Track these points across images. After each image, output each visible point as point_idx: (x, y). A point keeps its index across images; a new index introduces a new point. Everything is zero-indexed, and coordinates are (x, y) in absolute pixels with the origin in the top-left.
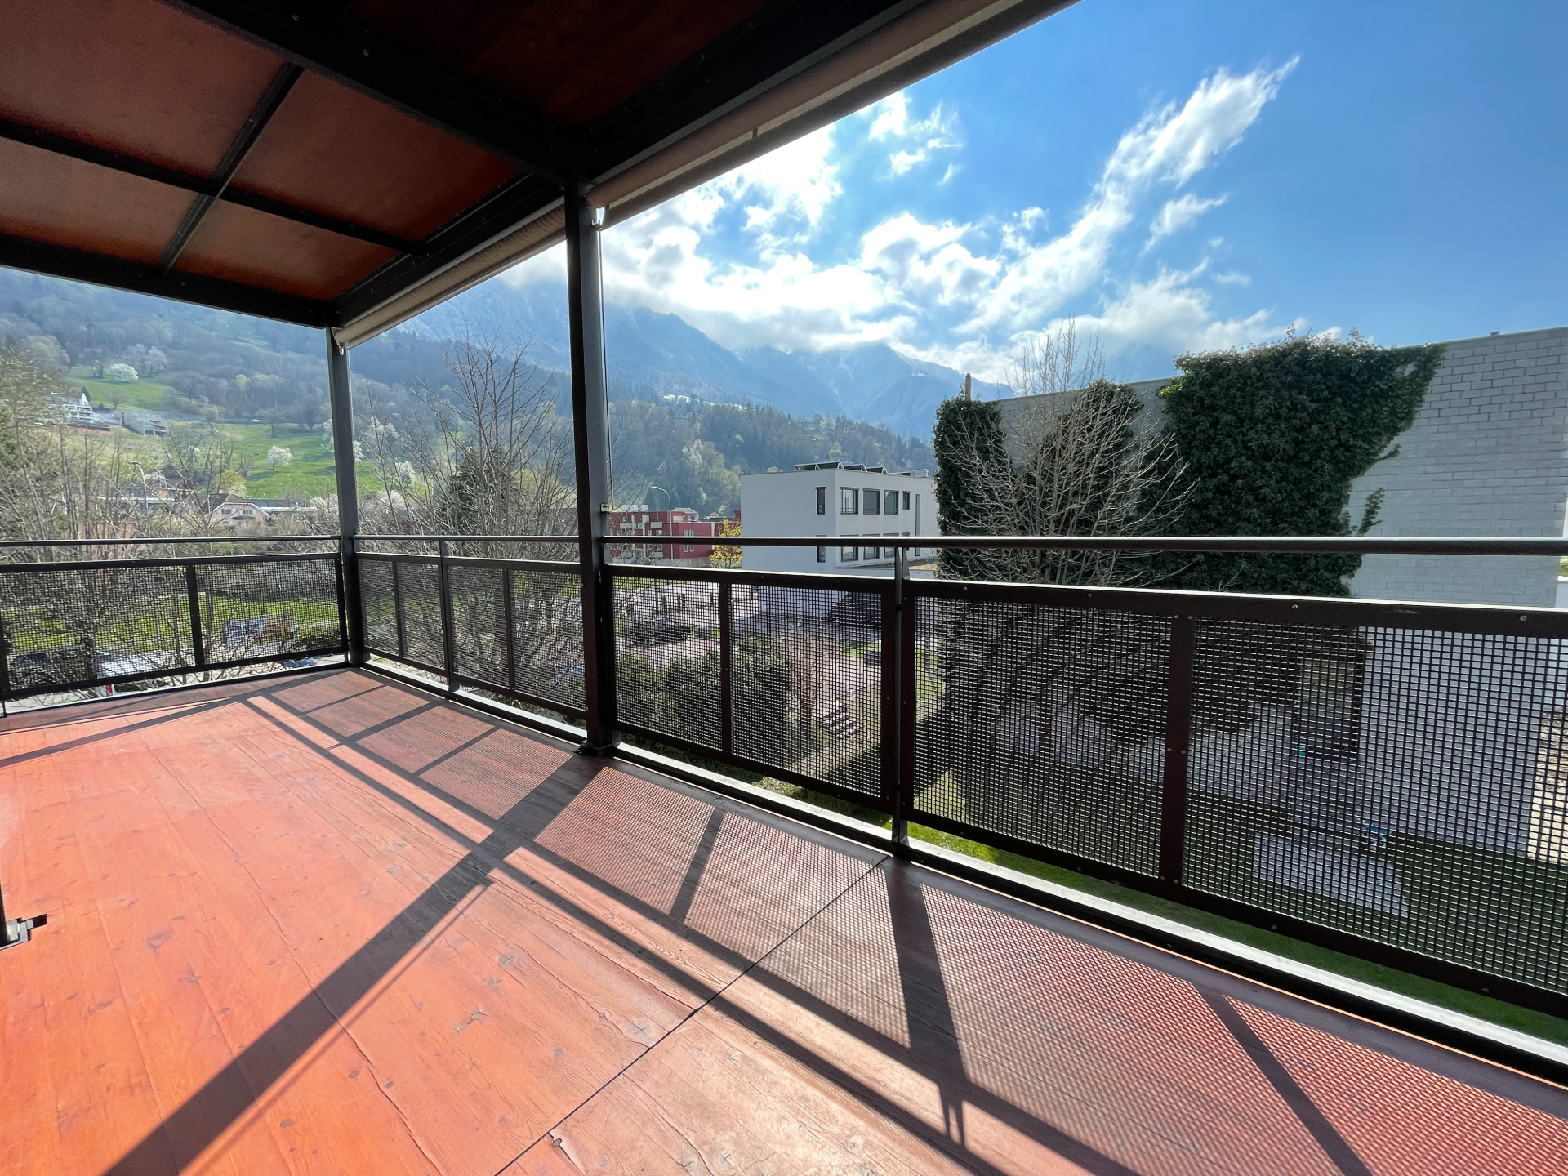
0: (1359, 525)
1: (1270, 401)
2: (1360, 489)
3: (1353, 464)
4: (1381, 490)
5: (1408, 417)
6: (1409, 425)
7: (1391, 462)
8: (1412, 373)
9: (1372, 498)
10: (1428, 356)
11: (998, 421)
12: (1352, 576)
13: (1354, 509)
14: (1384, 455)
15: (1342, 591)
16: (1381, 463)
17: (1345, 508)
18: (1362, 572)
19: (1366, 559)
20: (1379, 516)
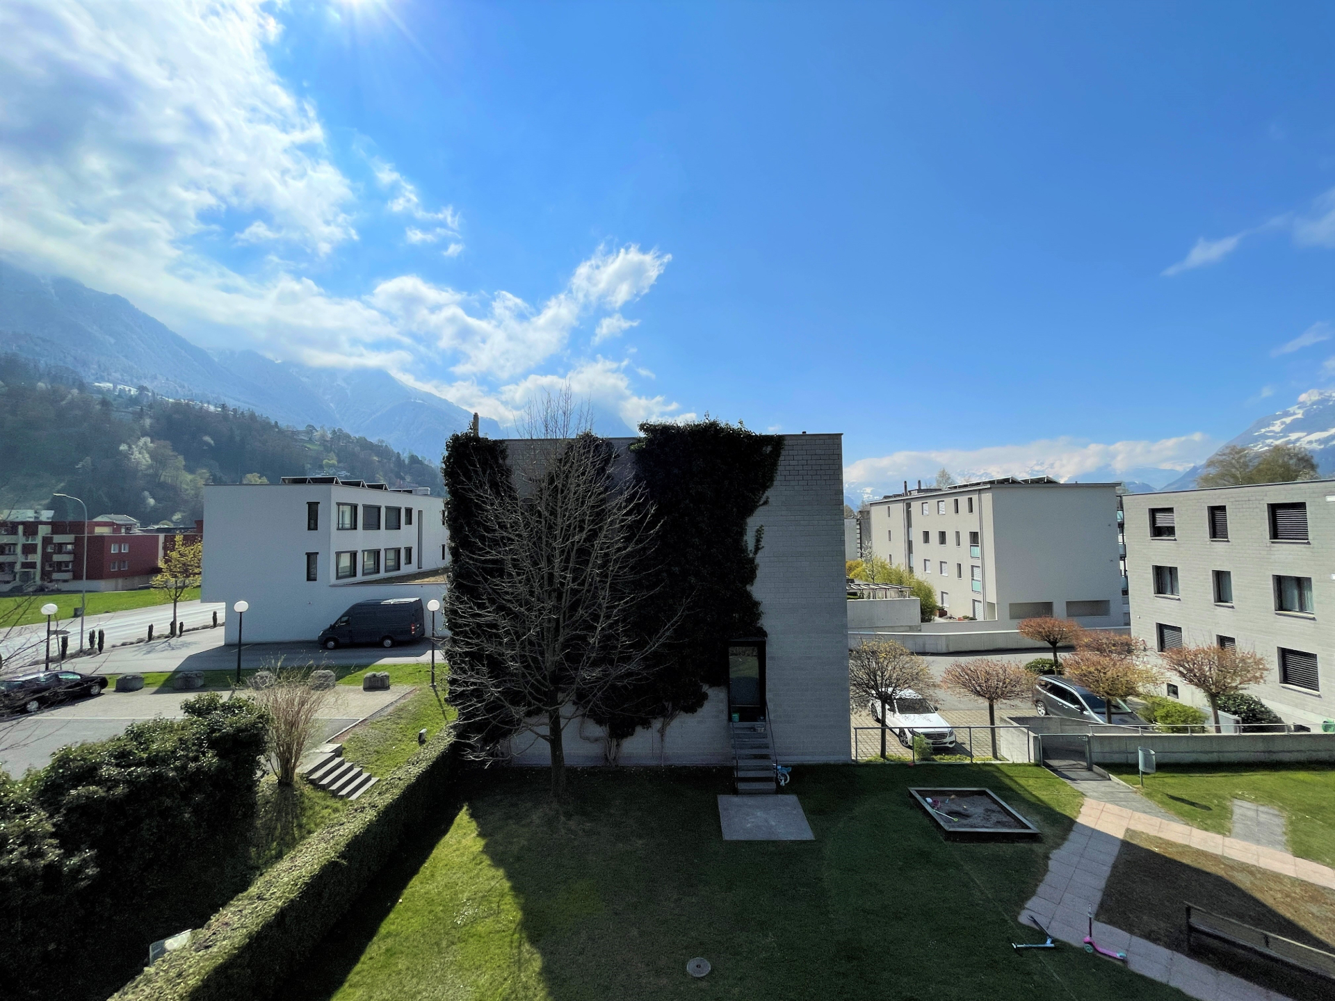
0: (753, 550)
2: (753, 523)
3: (749, 509)
4: (762, 526)
5: (771, 480)
6: (772, 485)
7: (764, 507)
8: (771, 452)
9: (758, 531)
10: (777, 442)
11: (504, 458)
12: (752, 585)
13: (750, 539)
14: (761, 502)
15: (748, 596)
16: (761, 508)
17: (745, 538)
18: (757, 582)
19: (758, 573)
20: (762, 544)
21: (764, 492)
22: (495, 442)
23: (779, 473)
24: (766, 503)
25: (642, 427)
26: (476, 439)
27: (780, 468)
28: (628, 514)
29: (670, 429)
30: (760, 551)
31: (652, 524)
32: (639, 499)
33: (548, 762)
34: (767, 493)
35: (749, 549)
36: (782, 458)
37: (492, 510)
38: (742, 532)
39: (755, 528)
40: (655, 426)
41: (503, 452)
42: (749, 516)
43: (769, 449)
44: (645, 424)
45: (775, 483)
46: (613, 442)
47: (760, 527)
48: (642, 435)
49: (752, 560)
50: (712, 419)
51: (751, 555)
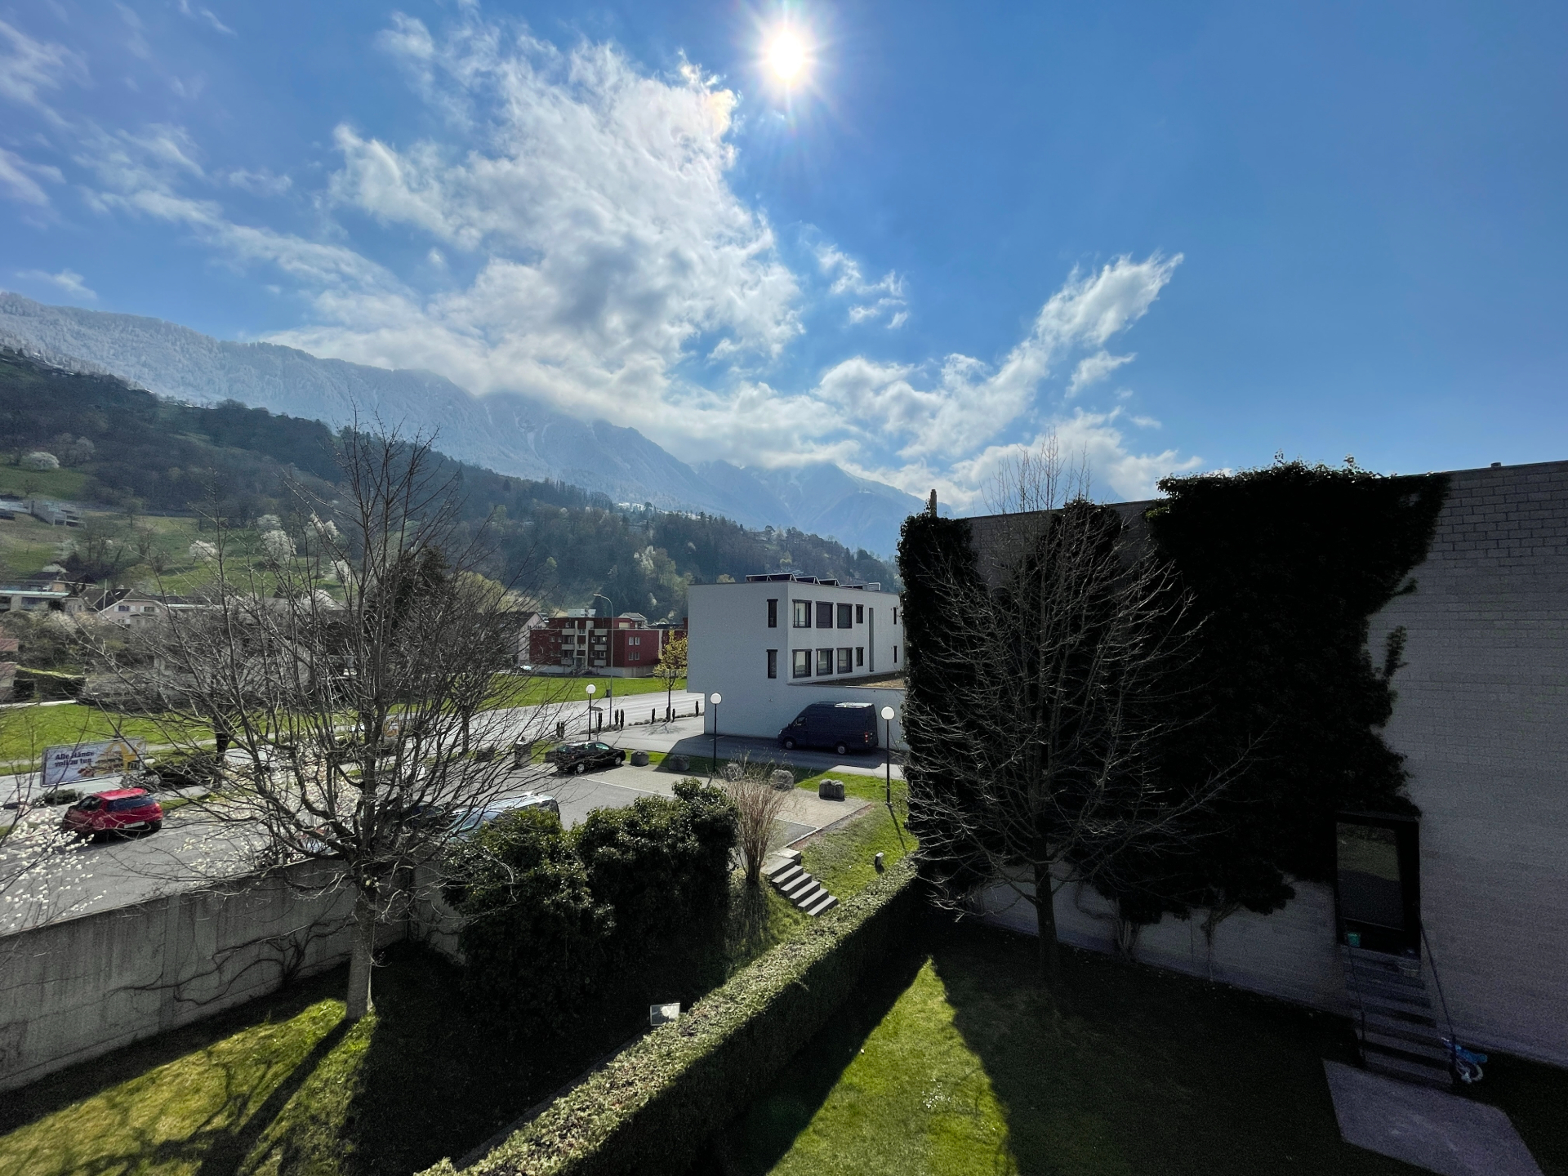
0: (1384, 668)
2: (1379, 626)
4: (1402, 628)
5: (1422, 550)
6: (1423, 558)
7: (1406, 596)
8: (1418, 504)
9: (1392, 637)
10: (1433, 488)
11: (969, 539)
12: (1383, 725)
13: (1375, 650)
14: (1399, 589)
15: (1377, 743)
16: (1396, 598)
17: (1365, 648)
18: (1394, 721)
19: (1396, 707)
20: (1404, 656)
21: (1403, 572)
22: (958, 521)
23: (1437, 538)
24: (1410, 589)
25: (1164, 485)
26: (934, 519)
27: (1439, 530)
28: (1147, 607)
29: (1212, 483)
30: (1398, 671)
31: (1188, 623)
32: (1166, 586)
33: (1034, 929)
34: (1412, 574)
35: (1374, 665)
36: (1444, 512)
37: (956, 603)
38: (1360, 637)
39: (1386, 632)
40: (1185, 482)
41: (968, 532)
42: (1372, 612)
43: (1414, 498)
44: (1167, 481)
45: (1430, 556)
46: (1117, 509)
47: (1397, 631)
48: (1165, 495)
49: (1383, 685)
50: (1289, 461)
51: (1378, 677)
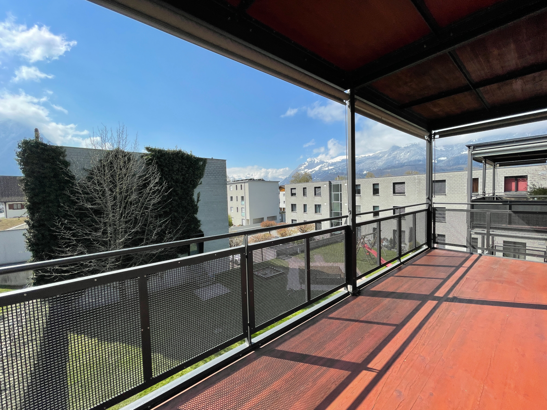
0: (197, 201)
1: (177, 166)
2: (196, 191)
3: (195, 186)
4: (199, 192)
5: (203, 175)
6: (203, 177)
7: (200, 185)
8: (202, 164)
9: (198, 194)
10: (205, 161)
12: (196, 214)
13: (195, 197)
14: (199, 183)
15: (196, 219)
16: (199, 185)
17: (193, 197)
18: (198, 213)
19: (199, 209)
20: (200, 199)
24: (201, 183)
27: (206, 171)
30: (199, 202)
34: (201, 180)
35: (195, 201)
36: (206, 167)
38: (193, 195)
39: (197, 193)
42: (195, 188)
43: (202, 163)
44: (148, 148)
45: (204, 176)
48: (146, 152)
49: (196, 205)
50: (178, 149)
51: (196, 203)
